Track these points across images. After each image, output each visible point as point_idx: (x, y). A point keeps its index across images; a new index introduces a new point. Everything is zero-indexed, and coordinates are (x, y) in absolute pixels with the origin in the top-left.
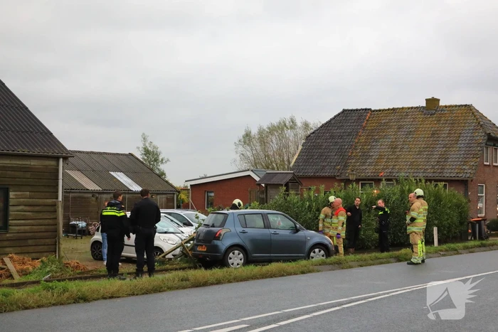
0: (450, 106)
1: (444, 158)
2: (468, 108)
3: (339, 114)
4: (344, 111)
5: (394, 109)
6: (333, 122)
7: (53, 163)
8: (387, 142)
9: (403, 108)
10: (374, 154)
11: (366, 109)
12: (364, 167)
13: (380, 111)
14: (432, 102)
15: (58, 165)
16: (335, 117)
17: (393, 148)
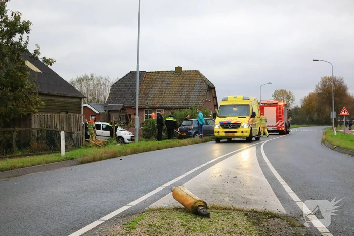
0: (187, 71)
1: (188, 97)
2: (197, 72)
3: (128, 74)
4: (131, 72)
5: (158, 72)
6: (125, 78)
7: (79, 100)
8: (157, 89)
9: (163, 71)
10: (151, 95)
11: (143, 72)
12: (147, 102)
13: (151, 72)
14: (178, 69)
15: (81, 101)
16: (127, 75)
17: (161, 92)
